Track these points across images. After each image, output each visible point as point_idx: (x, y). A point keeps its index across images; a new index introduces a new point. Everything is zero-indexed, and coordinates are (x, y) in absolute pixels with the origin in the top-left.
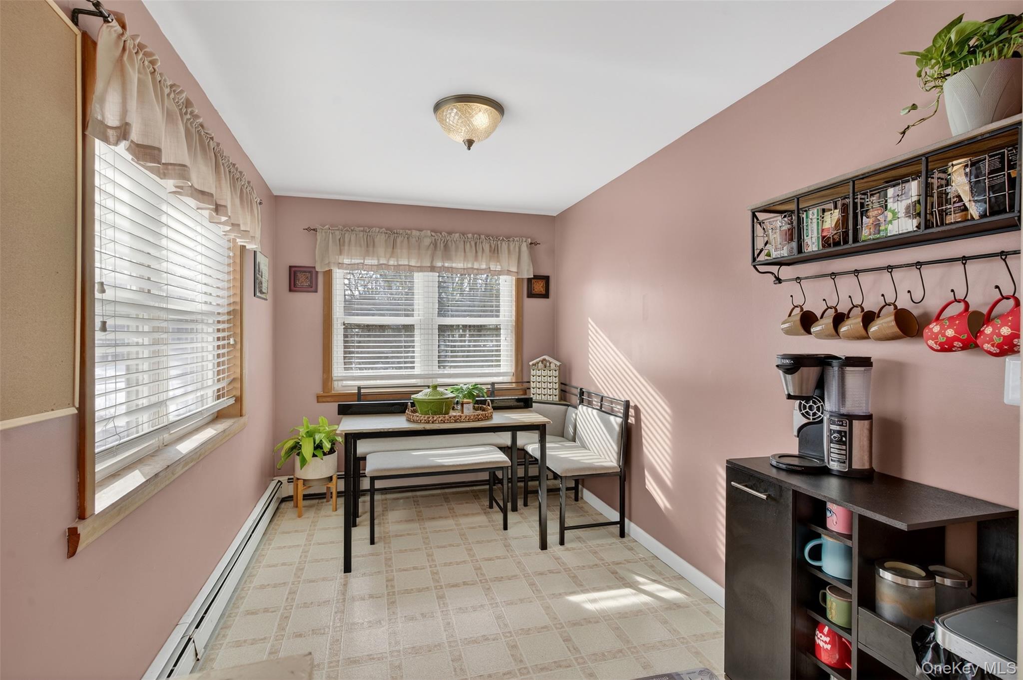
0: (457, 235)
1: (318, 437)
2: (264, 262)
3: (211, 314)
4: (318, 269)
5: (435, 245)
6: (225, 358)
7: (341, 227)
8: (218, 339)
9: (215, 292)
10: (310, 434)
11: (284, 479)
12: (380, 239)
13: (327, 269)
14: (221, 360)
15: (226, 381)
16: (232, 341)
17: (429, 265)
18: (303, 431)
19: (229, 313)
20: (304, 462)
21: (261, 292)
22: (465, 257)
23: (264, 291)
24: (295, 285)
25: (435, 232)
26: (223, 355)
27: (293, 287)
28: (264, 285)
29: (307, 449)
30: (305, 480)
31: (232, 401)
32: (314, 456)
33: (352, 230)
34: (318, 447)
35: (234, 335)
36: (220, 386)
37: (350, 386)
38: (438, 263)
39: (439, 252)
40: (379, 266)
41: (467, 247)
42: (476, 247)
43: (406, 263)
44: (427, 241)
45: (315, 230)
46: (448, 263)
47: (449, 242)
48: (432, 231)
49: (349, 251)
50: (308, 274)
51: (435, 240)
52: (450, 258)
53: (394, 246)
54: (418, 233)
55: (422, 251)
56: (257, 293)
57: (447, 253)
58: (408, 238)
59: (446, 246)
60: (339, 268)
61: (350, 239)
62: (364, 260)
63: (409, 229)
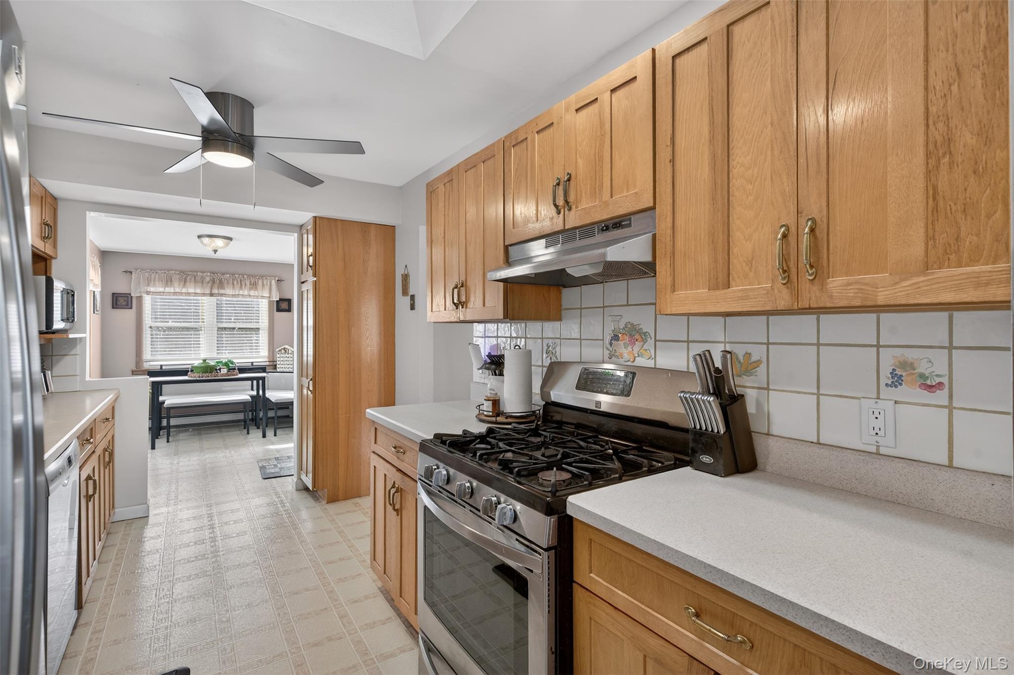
0: (228, 275)
2: (98, 294)
4: (132, 295)
5: (213, 281)
7: (148, 271)
12: (176, 278)
13: (139, 295)
17: (209, 292)
23: (98, 309)
24: (116, 304)
25: (213, 273)
28: (98, 305)
33: (156, 273)
37: (155, 365)
38: (215, 291)
39: (216, 285)
40: (175, 293)
41: (235, 282)
42: (241, 283)
43: (194, 292)
44: (208, 279)
45: (131, 272)
46: (222, 291)
47: (223, 279)
48: (211, 273)
49: (154, 283)
50: (126, 298)
51: (213, 278)
52: (223, 288)
53: (185, 281)
54: (201, 274)
55: (205, 284)
56: (94, 313)
57: (221, 285)
58: (195, 277)
59: (221, 282)
60: (147, 294)
61: (155, 277)
62: (165, 289)
63: (195, 272)
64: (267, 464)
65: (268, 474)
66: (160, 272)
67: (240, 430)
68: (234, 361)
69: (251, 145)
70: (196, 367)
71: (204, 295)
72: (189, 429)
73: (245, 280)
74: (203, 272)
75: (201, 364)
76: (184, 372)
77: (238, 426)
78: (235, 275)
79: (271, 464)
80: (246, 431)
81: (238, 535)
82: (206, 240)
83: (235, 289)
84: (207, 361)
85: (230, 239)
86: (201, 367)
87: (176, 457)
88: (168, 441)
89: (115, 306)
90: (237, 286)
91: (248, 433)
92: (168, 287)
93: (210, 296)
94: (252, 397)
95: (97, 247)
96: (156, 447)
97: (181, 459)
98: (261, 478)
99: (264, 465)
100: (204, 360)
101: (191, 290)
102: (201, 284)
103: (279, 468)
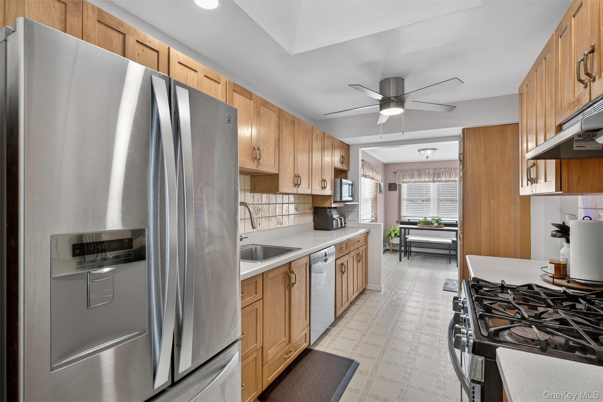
0: (443, 170)
1: (396, 232)
2: (382, 184)
3: (370, 198)
4: (397, 184)
5: (435, 174)
6: (374, 208)
7: (403, 171)
8: (372, 202)
9: (371, 186)
10: (394, 231)
11: (387, 244)
12: (416, 173)
13: (399, 184)
14: (373, 209)
15: (374, 214)
16: (375, 205)
17: (432, 180)
18: (392, 230)
19: (374, 198)
20: (392, 238)
21: (381, 192)
22: (446, 177)
23: (382, 191)
24: (390, 188)
25: (434, 169)
26: (373, 207)
27: (390, 189)
28: (382, 190)
29: (393, 235)
30: (392, 243)
31: (375, 218)
32: (395, 237)
33: (407, 172)
34: (396, 235)
35: (375, 203)
36: (373, 214)
37: (406, 219)
38: (435, 179)
39: (436, 176)
40: (416, 182)
41: (447, 173)
42: (450, 173)
43: (424, 180)
44: (431, 173)
45: (396, 173)
46: (439, 179)
47: (440, 172)
48: (433, 169)
49: (406, 178)
50: (394, 185)
51: (435, 172)
52: (440, 177)
53: (420, 175)
54: (428, 170)
55: (430, 176)
56: (380, 193)
57: (439, 176)
58: (425, 172)
59: (439, 174)
60: (403, 183)
61: (406, 174)
62: (411, 180)
63: (425, 170)
64: (450, 282)
65: (448, 288)
66: (408, 171)
67: (447, 260)
68: (442, 219)
69: (402, 101)
70: (421, 221)
71: (429, 182)
72: (421, 255)
73: (452, 171)
74: (429, 169)
75: (423, 219)
76: (415, 224)
77: (447, 257)
78: (446, 169)
79: (453, 283)
80: (449, 262)
81: (413, 314)
82: (422, 152)
83: (446, 178)
84: (427, 218)
85: (435, 149)
86: (423, 221)
87: (420, 269)
88: (408, 259)
89: (390, 190)
90: (448, 176)
91: (450, 263)
92: (412, 179)
93: (433, 182)
94: (453, 241)
95: (382, 162)
96: (402, 260)
97: (422, 270)
98: (442, 289)
99: (448, 282)
100: (425, 218)
101: (423, 180)
102: (428, 176)
103: (456, 287)
